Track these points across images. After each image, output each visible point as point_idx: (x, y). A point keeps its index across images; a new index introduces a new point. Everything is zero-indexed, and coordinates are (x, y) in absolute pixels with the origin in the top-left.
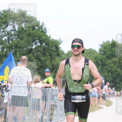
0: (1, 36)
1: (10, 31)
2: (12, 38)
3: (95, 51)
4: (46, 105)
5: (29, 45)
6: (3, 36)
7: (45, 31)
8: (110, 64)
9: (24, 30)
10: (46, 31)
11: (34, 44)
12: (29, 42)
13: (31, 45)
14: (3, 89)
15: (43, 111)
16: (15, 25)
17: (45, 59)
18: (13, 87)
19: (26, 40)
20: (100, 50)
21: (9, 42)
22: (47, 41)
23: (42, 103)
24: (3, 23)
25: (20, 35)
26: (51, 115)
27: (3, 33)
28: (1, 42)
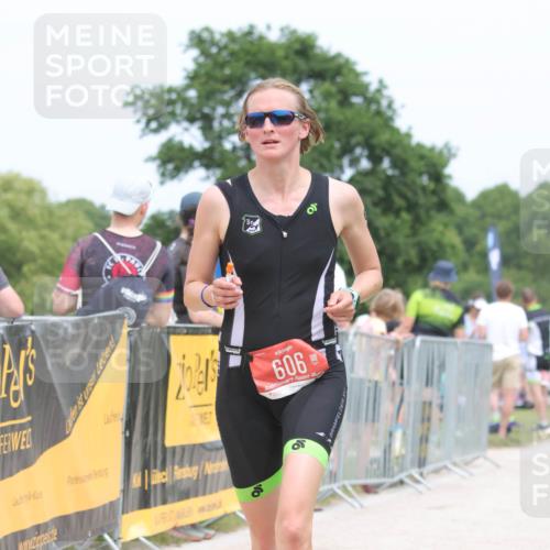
0: (216, 134)
5: (327, 165)
7: (389, 113)
11: (346, 161)
12: (326, 155)
13: (336, 170)
17: (392, 225)
21: (248, 157)
24: (225, 82)
27: (226, 123)
28: (217, 156)
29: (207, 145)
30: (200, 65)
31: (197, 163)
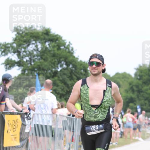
0: (22, 57)
1: (32, 51)
2: (34, 58)
3: (129, 75)
4: (73, 135)
5: (54, 66)
6: (24, 57)
7: (72, 52)
8: (147, 90)
9: (48, 50)
10: (74, 52)
11: (59, 66)
12: (54, 64)
13: (56, 68)
14: (24, 116)
15: (70, 142)
16: (38, 44)
17: (72, 83)
18: (35, 115)
19: (50, 61)
20: (136, 75)
21: (31, 64)
22: (74, 63)
23: (69, 134)
24: (25, 41)
25: (43, 55)
26: (79, 147)
27: (24, 53)
28: (21, 63)
29: (19, 60)
30: (17, 37)
31: (16, 65)
